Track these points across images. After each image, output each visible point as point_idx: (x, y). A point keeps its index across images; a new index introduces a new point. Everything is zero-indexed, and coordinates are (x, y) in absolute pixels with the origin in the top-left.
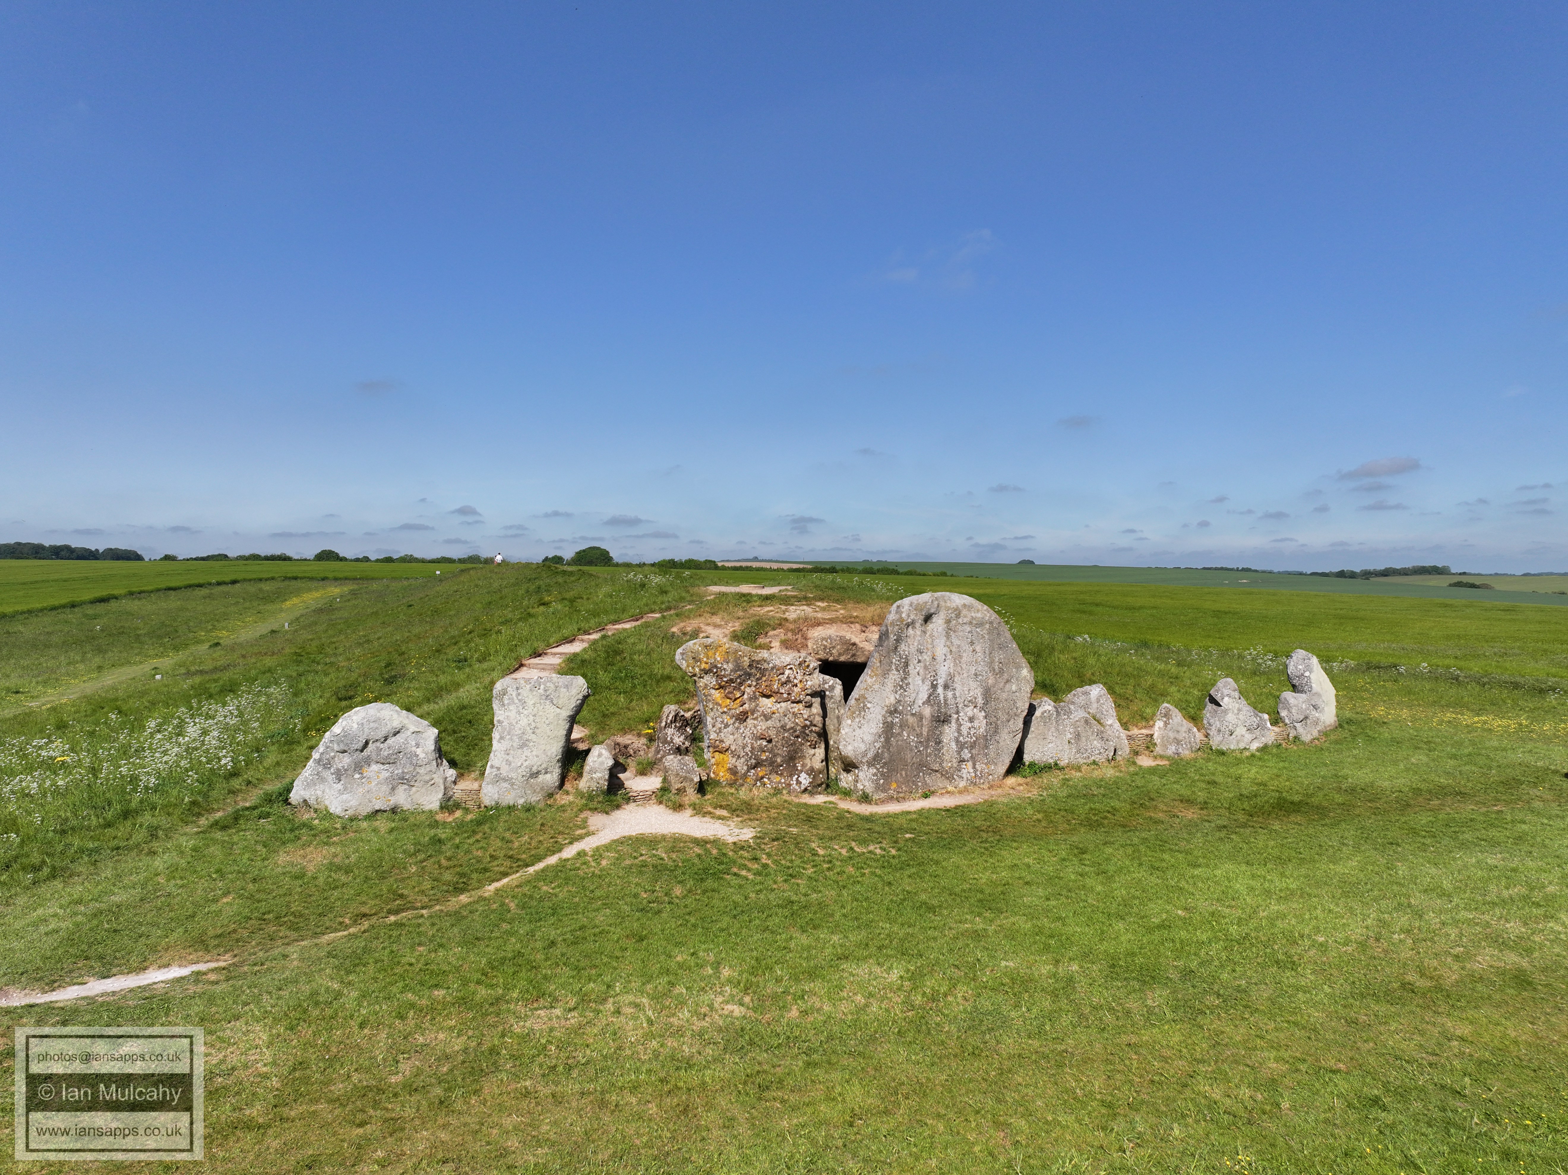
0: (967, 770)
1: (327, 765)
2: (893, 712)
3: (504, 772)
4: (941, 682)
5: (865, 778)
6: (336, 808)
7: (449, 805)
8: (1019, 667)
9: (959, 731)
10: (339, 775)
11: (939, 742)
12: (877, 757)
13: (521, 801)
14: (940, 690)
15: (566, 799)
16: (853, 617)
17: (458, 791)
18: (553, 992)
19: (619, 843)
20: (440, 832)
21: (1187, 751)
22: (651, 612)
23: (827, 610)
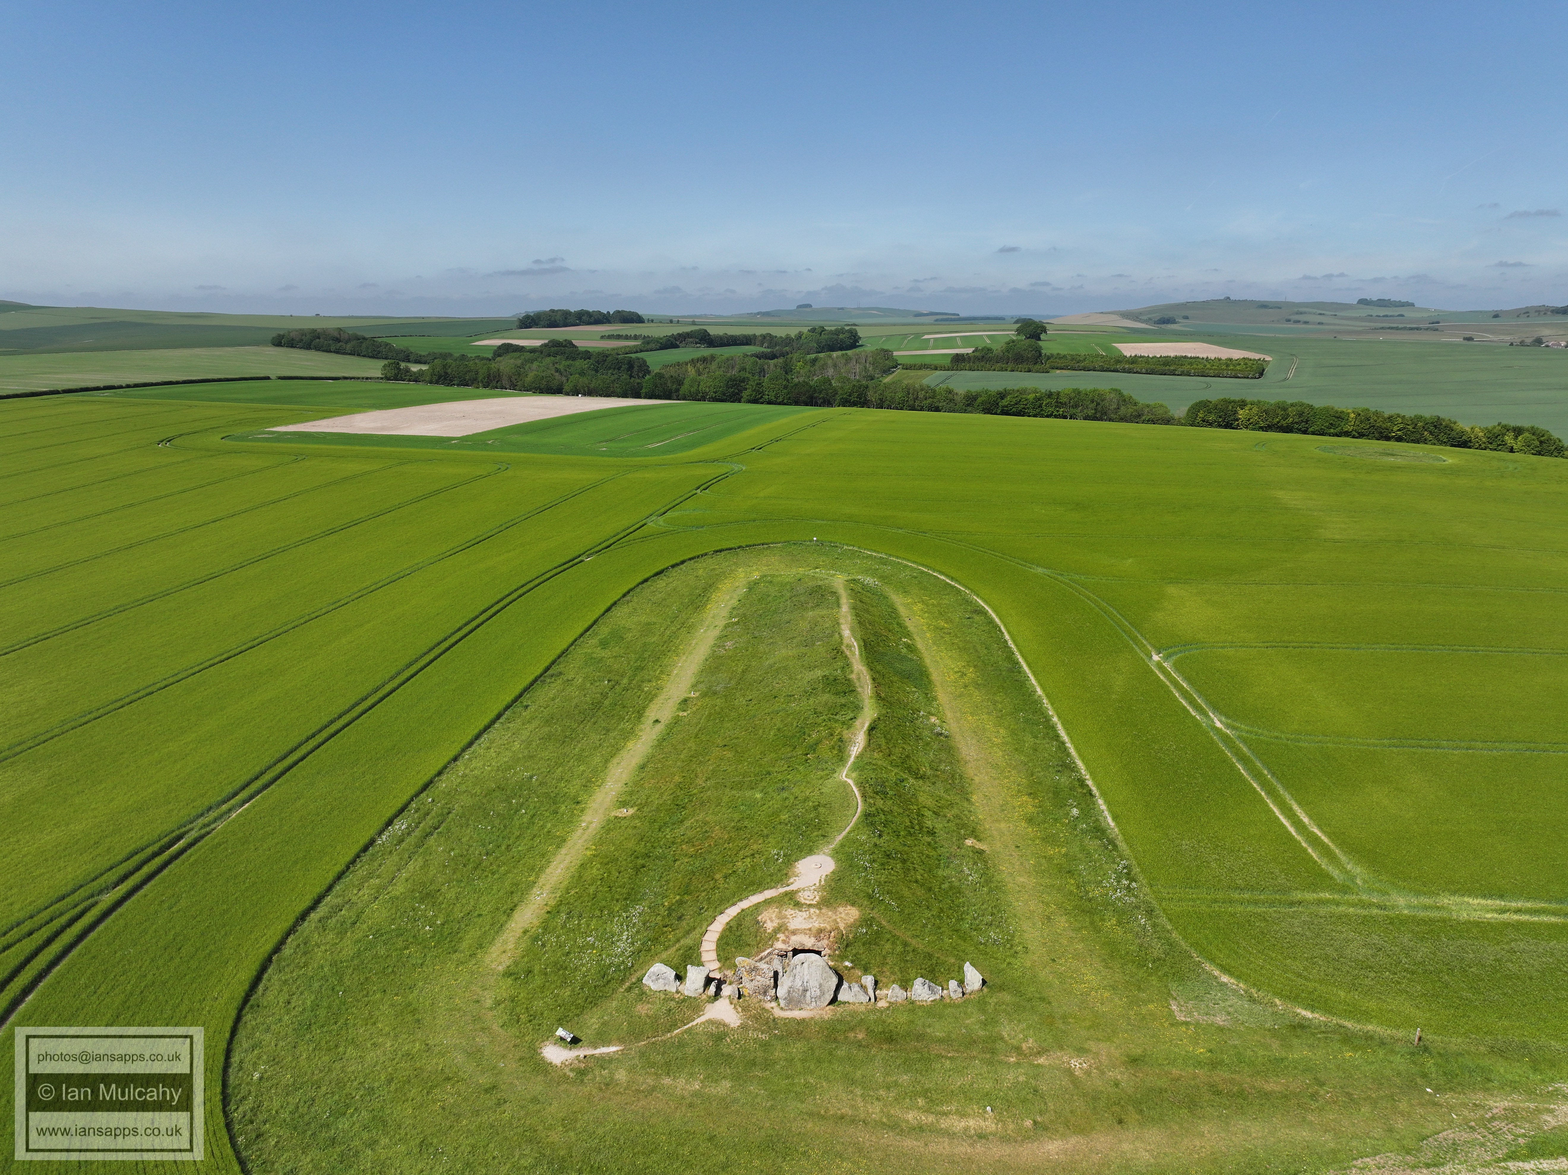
0: (814, 1004)
1: (650, 978)
2: (792, 988)
3: (689, 988)
4: (806, 981)
5: (783, 1004)
6: (652, 988)
7: (678, 992)
8: (832, 980)
9: (811, 994)
10: (652, 981)
11: (805, 996)
12: (786, 998)
13: (693, 996)
14: (805, 984)
15: (704, 997)
16: (810, 929)
17: (680, 989)
18: (671, 1074)
19: (707, 1021)
20: (672, 1004)
21: (899, 1000)
22: (767, 889)
23: (810, 917)
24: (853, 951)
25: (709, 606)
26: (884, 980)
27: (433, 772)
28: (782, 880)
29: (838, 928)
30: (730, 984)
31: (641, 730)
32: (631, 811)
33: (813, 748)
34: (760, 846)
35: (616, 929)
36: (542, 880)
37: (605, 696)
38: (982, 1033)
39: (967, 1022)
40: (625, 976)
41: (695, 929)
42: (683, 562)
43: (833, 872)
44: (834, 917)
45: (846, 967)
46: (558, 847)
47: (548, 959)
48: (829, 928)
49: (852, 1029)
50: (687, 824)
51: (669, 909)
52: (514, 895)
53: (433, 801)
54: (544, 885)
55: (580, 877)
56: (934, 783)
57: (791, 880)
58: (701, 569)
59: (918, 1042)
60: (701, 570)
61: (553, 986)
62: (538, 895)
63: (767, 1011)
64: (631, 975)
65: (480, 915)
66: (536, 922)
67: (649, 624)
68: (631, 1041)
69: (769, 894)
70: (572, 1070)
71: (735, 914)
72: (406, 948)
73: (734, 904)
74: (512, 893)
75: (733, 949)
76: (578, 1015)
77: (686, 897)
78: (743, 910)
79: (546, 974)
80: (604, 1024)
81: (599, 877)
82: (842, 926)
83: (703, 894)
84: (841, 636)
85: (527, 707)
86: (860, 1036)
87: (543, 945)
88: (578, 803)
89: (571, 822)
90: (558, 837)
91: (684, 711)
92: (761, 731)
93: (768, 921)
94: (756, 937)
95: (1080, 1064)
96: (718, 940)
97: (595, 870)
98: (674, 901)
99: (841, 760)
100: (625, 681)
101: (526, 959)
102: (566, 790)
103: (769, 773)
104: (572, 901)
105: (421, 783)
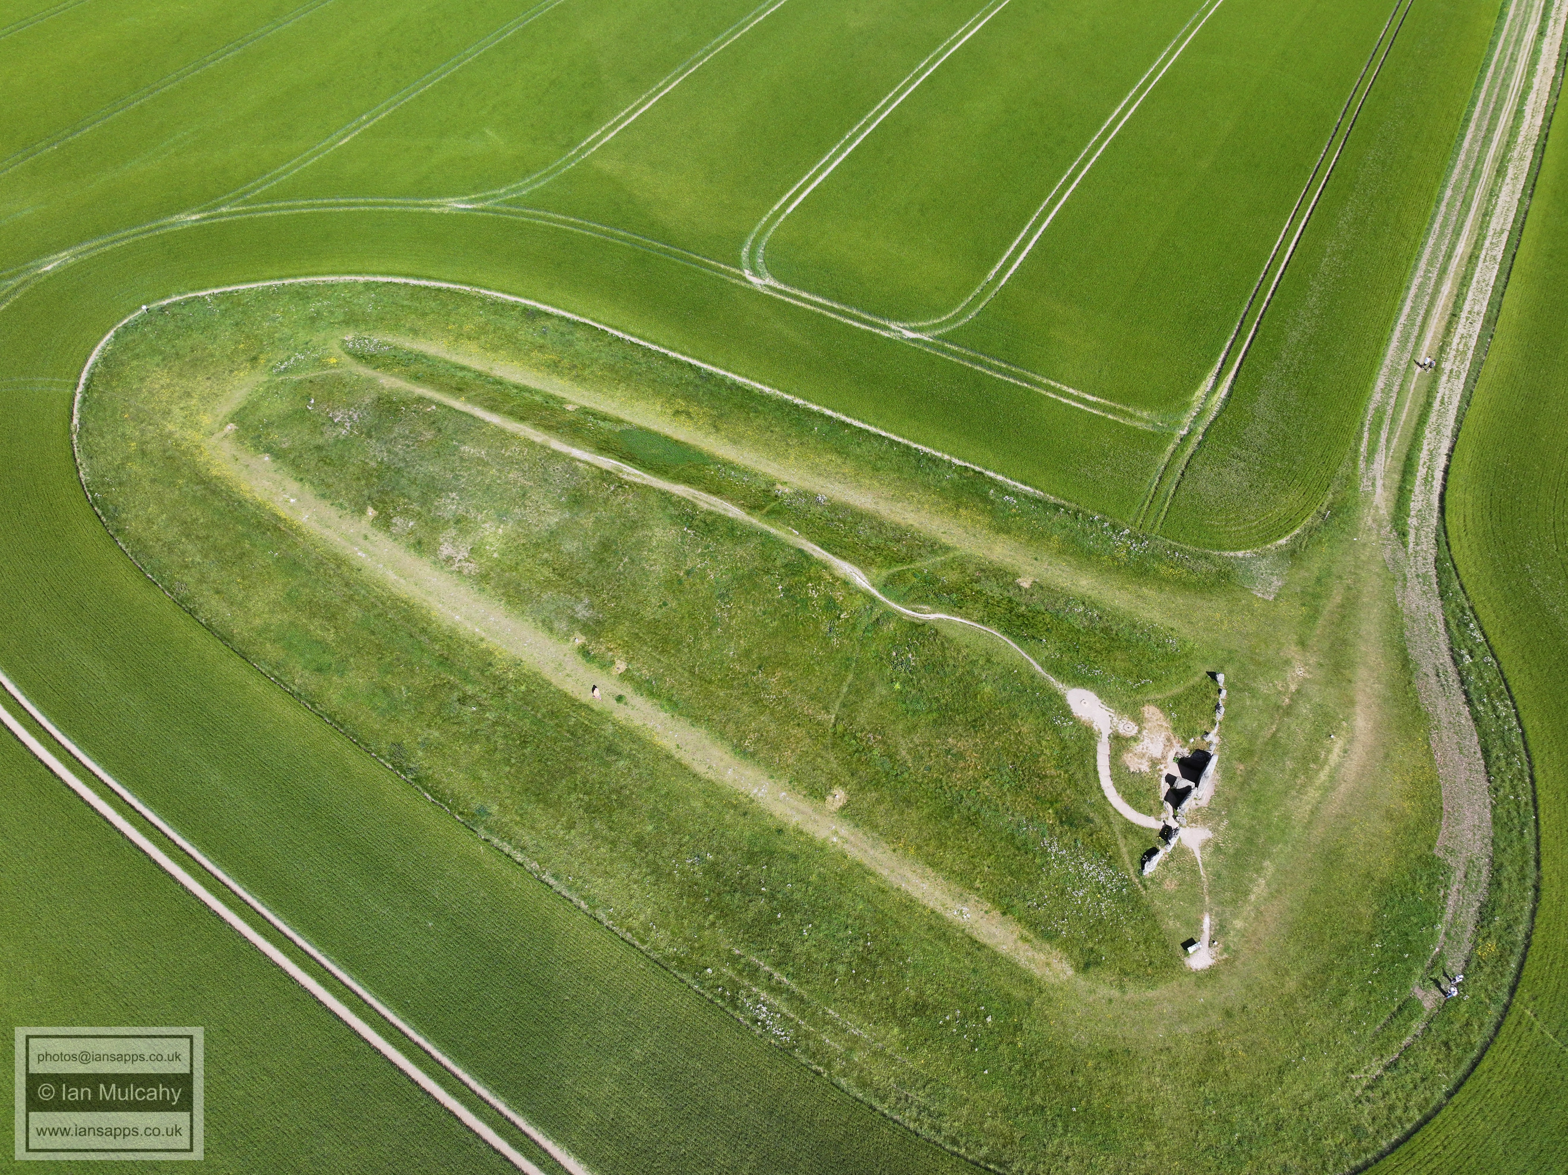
16: (1165, 746)
18: (1246, 892)
19: (1200, 850)
20: (1172, 864)
22: (1096, 747)
23: (1152, 739)
24: (1183, 730)
28: (1091, 733)
29: (1167, 728)
31: (632, 721)
32: (840, 792)
35: (1070, 870)
36: (931, 904)
39: (1248, 703)
40: (1132, 884)
41: (1107, 816)
43: (1099, 697)
44: (1155, 724)
45: (1193, 743)
46: (873, 875)
48: (1166, 733)
49: (1234, 769)
51: (1062, 823)
52: (948, 934)
54: (944, 905)
55: (953, 871)
57: (1096, 728)
59: (1258, 739)
64: (1131, 880)
66: (1014, 927)
67: (291, 597)
68: (1202, 905)
69: (1103, 748)
71: (1111, 782)
73: (1098, 776)
74: (943, 934)
75: (1146, 801)
76: (1161, 932)
77: (1059, 806)
78: (1110, 775)
82: (1164, 724)
83: (1069, 792)
84: (585, 462)
86: (1242, 767)
88: (781, 831)
89: (823, 849)
90: (851, 868)
91: (614, 664)
93: (1138, 766)
94: (1145, 781)
95: (1300, 670)
96: (1130, 806)
97: (949, 857)
99: (873, 599)
101: (1071, 950)
102: (746, 833)
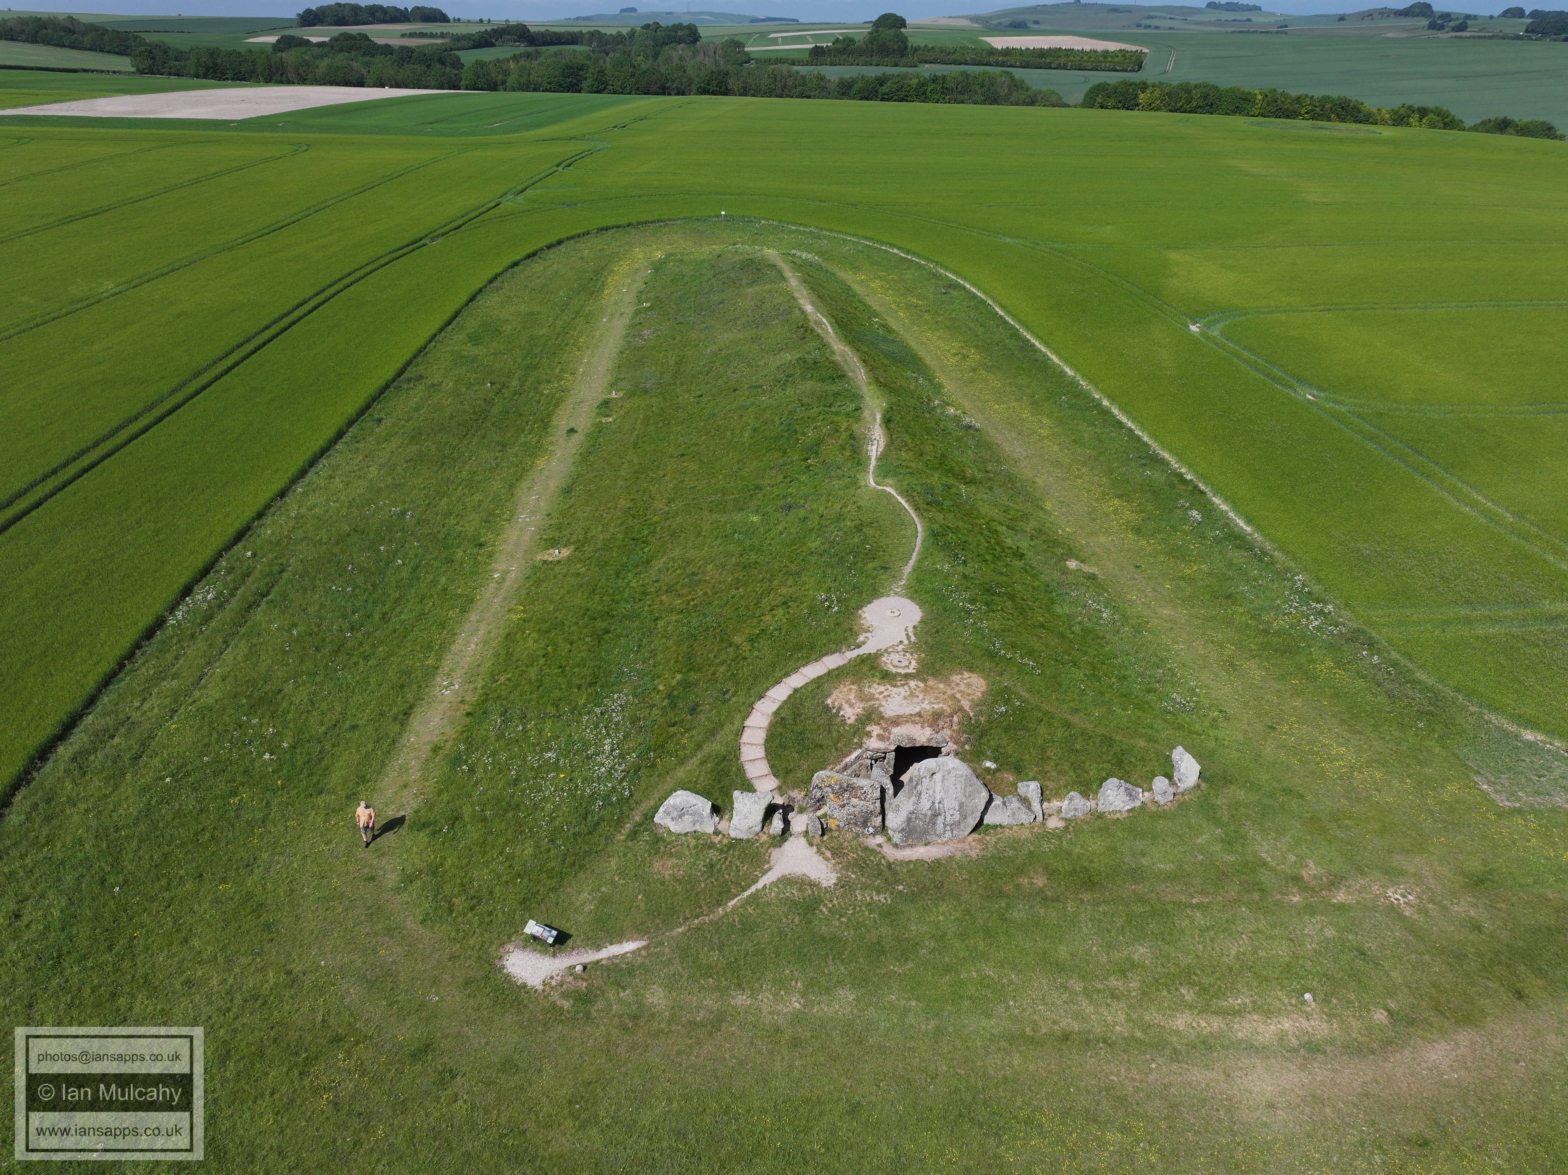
0: (948, 834)
1: (668, 814)
2: (912, 813)
3: (738, 827)
4: (937, 801)
5: (897, 838)
6: (672, 829)
7: (717, 832)
8: (979, 793)
9: (945, 819)
10: (673, 819)
11: (934, 824)
12: (903, 830)
13: (745, 838)
14: (936, 804)
15: (764, 838)
16: (919, 714)
17: (720, 827)
18: (744, 985)
19: (779, 880)
20: (713, 854)
21: (1079, 814)
22: (826, 654)
24: (992, 743)
25: (606, 292)
26: (1051, 784)
27: (249, 513)
28: (846, 639)
29: (961, 709)
30: (802, 811)
31: (552, 444)
32: (566, 552)
33: (814, 449)
34: (791, 590)
35: (589, 735)
36: (447, 662)
37: (491, 403)
38: (1229, 858)
39: (1199, 841)
40: (621, 812)
41: (722, 725)
42: (560, 242)
43: (921, 622)
44: (950, 692)
45: (988, 770)
46: (464, 610)
47: (483, 793)
48: (949, 710)
49: (1021, 871)
50: (658, 564)
51: (669, 696)
52: (406, 690)
53: (254, 555)
54: (452, 670)
55: (509, 655)
56: (991, 489)
57: (861, 638)
58: (587, 249)
59: (1136, 883)
60: (586, 252)
61: (501, 840)
62: (446, 687)
63: (872, 851)
64: (632, 810)
65: (354, 727)
66: (451, 732)
67: (532, 314)
68: (658, 928)
69: (832, 662)
70: (565, 995)
71: (784, 697)
72: (234, 793)
73: (778, 682)
74: (402, 687)
75: (796, 755)
76: (554, 890)
77: (693, 676)
78: (796, 691)
79: (484, 820)
80: (605, 901)
81: (541, 653)
82: (966, 705)
83: (722, 669)
84: (803, 312)
85: (380, 421)
86: (1040, 882)
87: (472, 770)
88: (481, 545)
89: (477, 573)
90: (461, 596)
91: (607, 416)
92: (729, 434)
93: (845, 706)
94: (830, 732)
95: (1403, 896)
96: (767, 741)
97: (530, 643)
98: (674, 683)
99: (859, 463)
100: (515, 383)
101: (445, 797)
102: (459, 528)
103: (758, 488)
104: (504, 693)
105: (231, 531)
